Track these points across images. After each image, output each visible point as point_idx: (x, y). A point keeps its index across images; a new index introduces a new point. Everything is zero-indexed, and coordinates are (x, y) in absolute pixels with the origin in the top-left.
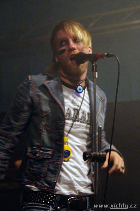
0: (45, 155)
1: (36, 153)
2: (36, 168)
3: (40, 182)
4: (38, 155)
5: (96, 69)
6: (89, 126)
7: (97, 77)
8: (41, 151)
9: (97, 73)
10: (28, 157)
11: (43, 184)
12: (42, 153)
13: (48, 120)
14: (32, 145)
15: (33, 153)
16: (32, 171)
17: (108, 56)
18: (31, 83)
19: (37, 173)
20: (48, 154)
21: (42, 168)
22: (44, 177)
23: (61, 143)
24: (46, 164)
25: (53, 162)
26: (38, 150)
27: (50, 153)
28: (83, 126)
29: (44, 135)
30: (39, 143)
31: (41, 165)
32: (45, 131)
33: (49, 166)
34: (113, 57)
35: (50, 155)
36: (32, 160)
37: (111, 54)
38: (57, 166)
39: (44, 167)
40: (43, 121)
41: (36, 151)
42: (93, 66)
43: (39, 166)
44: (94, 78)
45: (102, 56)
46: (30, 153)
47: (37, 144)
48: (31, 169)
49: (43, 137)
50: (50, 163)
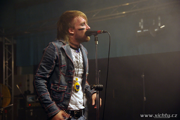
0: (62, 89)
1: (57, 88)
2: (57, 97)
3: (59, 105)
4: (58, 89)
5: (97, 39)
6: (83, 70)
7: (97, 44)
8: (60, 87)
9: (97, 41)
10: (51, 89)
11: (61, 106)
12: (61, 88)
13: (64, 69)
14: (54, 83)
15: (55, 88)
16: (55, 98)
17: (104, 32)
18: (56, 47)
19: (58, 99)
20: (64, 89)
21: (61, 97)
22: (62, 102)
23: (71, 82)
24: (63, 94)
25: (67, 93)
26: (58, 86)
27: (65, 88)
28: (81, 71)
29: (62, 77)
30: (59, 82)
31: (60, 95)
32: (62, 75)
33: (64, 95)
34: (107, 33)
35: (65, 89)
36: (54, 92)
37: (105, 31)
38: (69, 96)
39: (62, 96)
40: (61, 70)
41: (57, 87)
42: (95, 38)
43: (59, 95)
44: (96, 44)
45: (100, 33)
46: (53, 87)
47: (57, 82)
48: (54, 97)
49: (61, 79)
50: (65, 94)
